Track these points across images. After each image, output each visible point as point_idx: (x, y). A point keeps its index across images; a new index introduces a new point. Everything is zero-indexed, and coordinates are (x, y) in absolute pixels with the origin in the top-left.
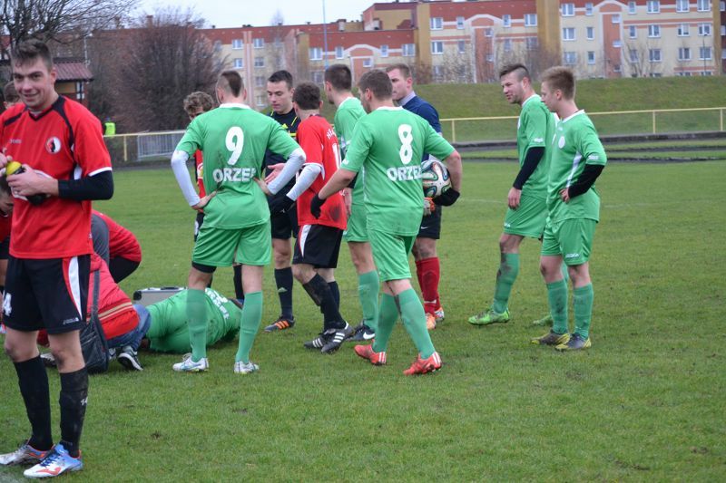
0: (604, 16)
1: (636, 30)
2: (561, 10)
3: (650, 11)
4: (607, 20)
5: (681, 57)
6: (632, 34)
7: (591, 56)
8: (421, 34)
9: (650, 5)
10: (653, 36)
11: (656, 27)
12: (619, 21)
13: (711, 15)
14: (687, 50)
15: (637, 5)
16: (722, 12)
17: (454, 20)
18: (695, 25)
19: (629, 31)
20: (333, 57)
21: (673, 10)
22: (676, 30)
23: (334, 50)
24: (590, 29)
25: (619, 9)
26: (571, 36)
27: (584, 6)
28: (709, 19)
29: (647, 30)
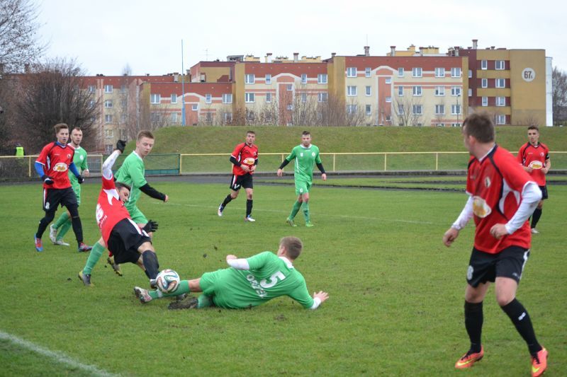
0: (379, 78)
1: (404, 90)
2: (346, 72)
3: (414, 75)
4: (381, 81)
5: (437, 112)
6: (400, 93)
7: (368, 108)
8: (237, 87)
9: (415, 70)
10: (416, 95)
11: (419, 88)
12: (391, 82)
13: (461, 80)
14: (442, 107)
15: (405, 70)
16: (470, 78)
17: (264, 77)
18: (450, 88)
19: (398, 90)
20: (169, 102)
21: (433, 75)
22: (434, 90)
23: (170, 96)
24: (368, 88)
25: (391, 73)
26: (354, 92)
27: (364, 70)
28: (460, 84)
29: (412, 90)
